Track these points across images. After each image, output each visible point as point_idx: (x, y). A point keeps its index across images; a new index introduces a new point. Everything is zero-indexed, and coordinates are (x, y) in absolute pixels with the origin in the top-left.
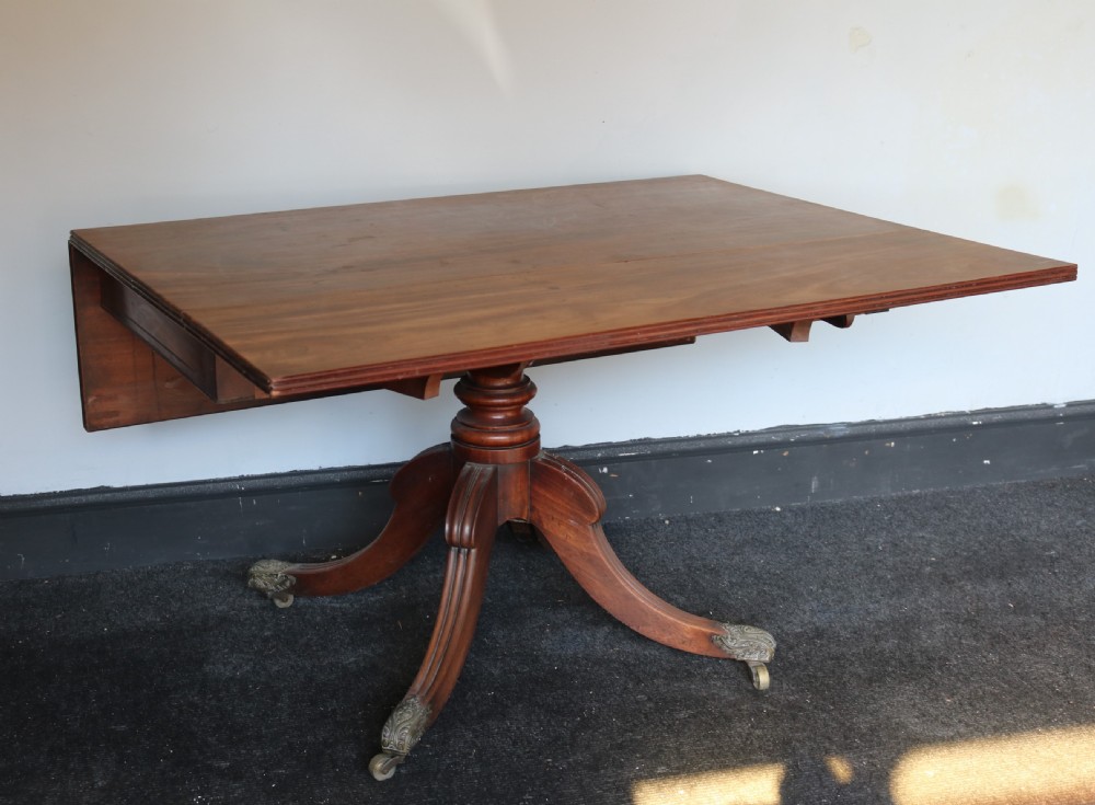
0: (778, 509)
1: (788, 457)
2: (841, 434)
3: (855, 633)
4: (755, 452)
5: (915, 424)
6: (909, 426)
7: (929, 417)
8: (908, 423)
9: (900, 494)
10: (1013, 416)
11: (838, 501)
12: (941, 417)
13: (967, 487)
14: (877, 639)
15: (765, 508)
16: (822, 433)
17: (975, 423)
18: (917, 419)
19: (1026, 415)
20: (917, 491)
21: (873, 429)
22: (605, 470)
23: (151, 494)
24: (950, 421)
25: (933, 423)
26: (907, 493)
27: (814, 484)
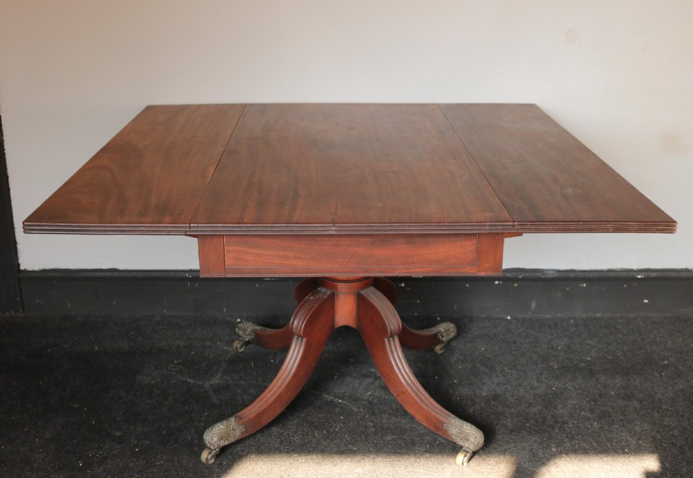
0: (509, 318)
1: (517, 287)
2: (551, 276)
3: (518, 400)
4: (497, 282)
5: (600, 274)
6: (596, 275)
7: (610, 271)
8: (596, 273)
9: (588, 315)
10: (665, 274)
11: (548, 316)
12: (618, 271)
13: (632, 315)
14: (530, 405)
15: (501, 316)
16: (539, 274)
17: (639, 277)
18: (602, 271)
19: (673, 274)
20: (600, 315)
21: (572, 275)
22: (403, 285)
23: (139, 275)
24: (623, 274)
25: (611, 275)
26: (593, 315)
27: (533, 305)
